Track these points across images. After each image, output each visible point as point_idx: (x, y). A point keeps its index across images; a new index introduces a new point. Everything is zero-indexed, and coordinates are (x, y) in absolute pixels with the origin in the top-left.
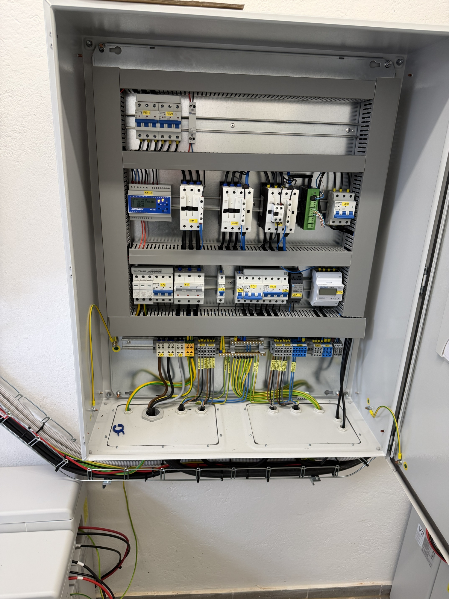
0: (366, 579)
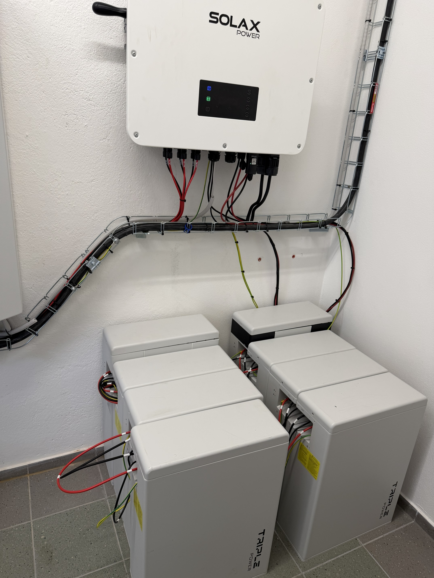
0: (82, 446)
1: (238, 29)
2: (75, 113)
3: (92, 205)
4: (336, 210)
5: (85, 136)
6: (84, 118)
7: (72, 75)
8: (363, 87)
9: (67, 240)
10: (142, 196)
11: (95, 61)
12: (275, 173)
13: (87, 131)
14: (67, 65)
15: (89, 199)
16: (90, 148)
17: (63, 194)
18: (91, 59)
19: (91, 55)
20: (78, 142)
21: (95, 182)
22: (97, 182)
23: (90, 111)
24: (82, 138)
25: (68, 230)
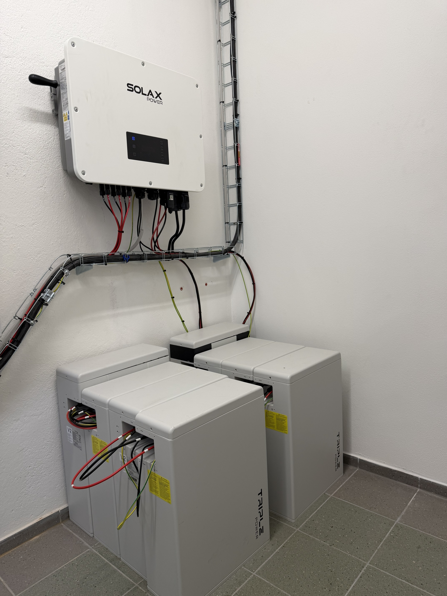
1: (148, 97)
2: (15, 165)
3: (35, 247)
4: (229, 242)
5: (24, 185)
6: (22, 168)
7: (9, 133)
8: (228, 149)
9: (14, 281)
10: (77, 236)
11: (28, 122)
12: (187, 207)
13: (25, 180)
14: (5, 124)
15: (31, 241)
16: (29, 195)
17: (7, 237)
18: (25, 120)
19: (24, 117)
20: (19, 189)
21: (36, 225)
22: (38, 225)
23: (27, 163)
24: (22, 186)
25: (15, 272)
